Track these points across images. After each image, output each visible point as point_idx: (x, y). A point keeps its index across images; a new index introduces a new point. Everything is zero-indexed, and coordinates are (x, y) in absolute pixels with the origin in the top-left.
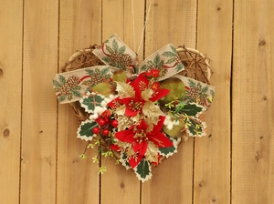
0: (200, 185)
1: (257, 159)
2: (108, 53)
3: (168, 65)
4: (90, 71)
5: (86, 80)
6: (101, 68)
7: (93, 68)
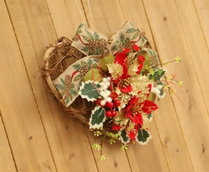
0: (166, 142)
1: (190, 108)
2: (86, 42)
3: (135, 40)
4: (77, 66)
5: (75, 75)
6: (86, 59)
7: (78, 62)
